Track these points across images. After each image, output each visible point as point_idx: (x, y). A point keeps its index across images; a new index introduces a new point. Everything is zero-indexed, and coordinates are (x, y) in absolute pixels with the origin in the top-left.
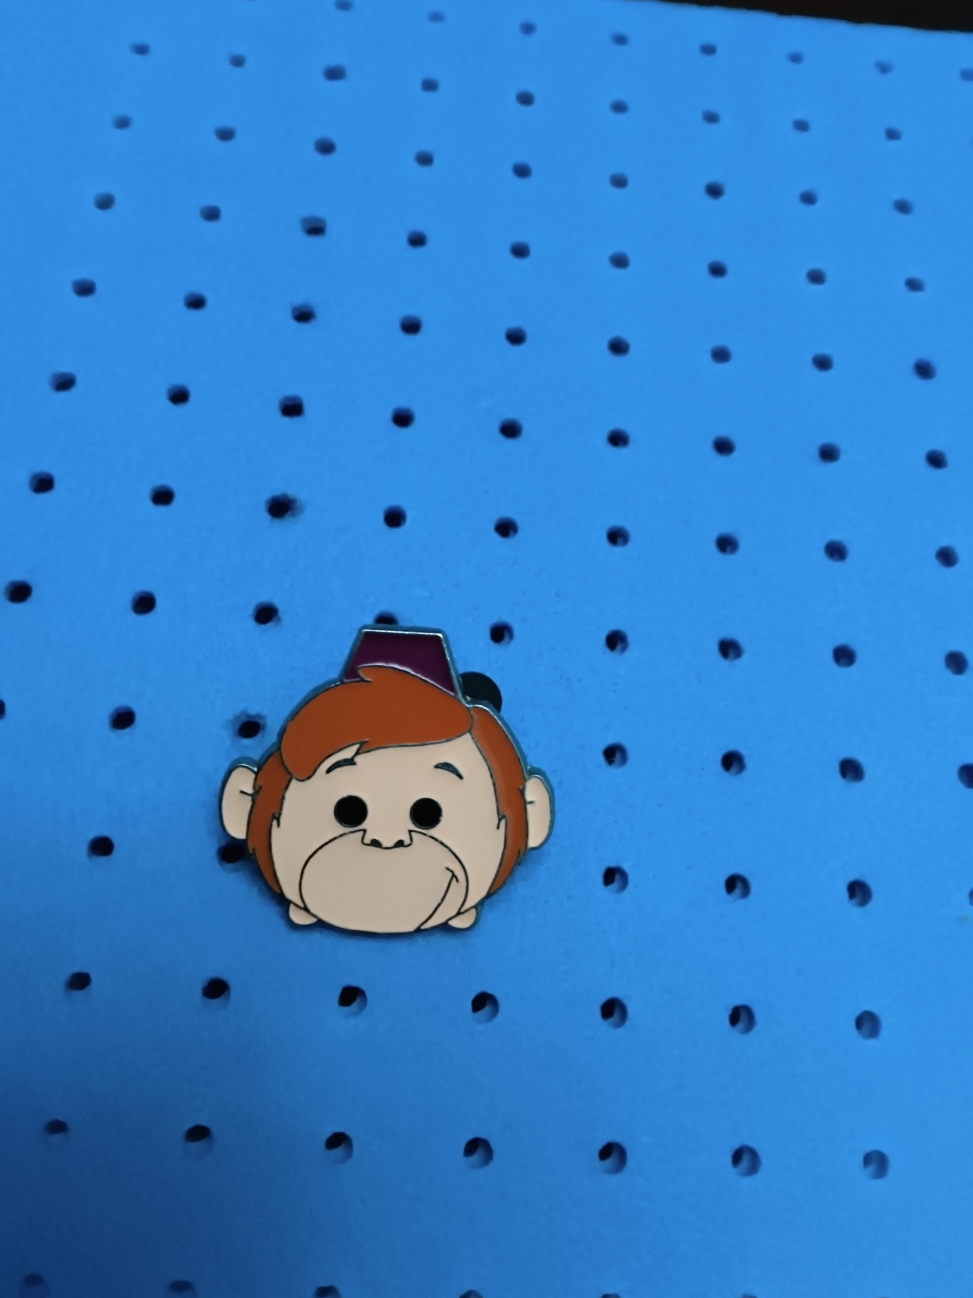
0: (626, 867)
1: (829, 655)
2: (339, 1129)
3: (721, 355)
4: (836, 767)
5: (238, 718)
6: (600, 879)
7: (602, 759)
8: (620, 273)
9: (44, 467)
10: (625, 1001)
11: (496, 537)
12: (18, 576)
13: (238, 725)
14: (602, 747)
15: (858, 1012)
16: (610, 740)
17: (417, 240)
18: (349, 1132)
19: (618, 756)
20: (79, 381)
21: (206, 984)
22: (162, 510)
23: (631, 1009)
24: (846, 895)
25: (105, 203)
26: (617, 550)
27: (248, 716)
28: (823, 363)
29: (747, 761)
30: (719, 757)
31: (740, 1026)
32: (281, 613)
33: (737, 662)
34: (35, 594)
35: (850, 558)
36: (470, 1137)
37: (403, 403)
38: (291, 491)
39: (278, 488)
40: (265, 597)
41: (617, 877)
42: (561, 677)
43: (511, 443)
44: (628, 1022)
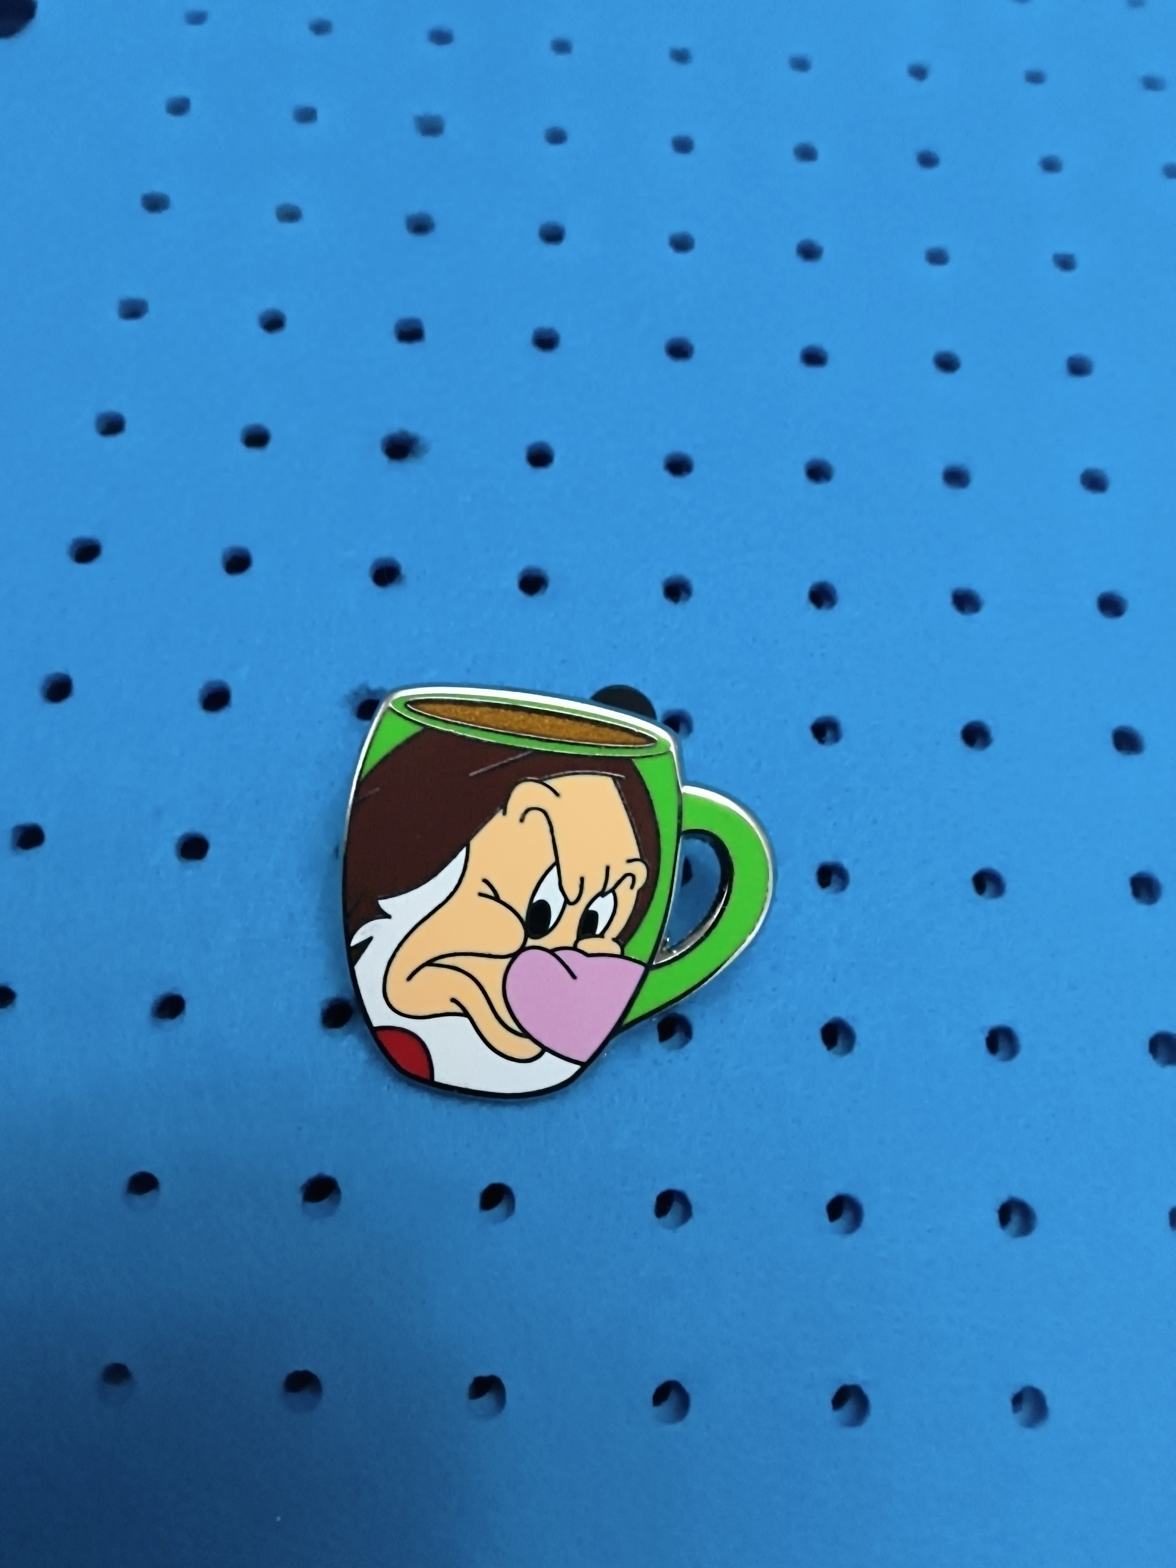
0: (846, 863)
1: (1091, 604)
2: (496, 1180)
3: (937, 257)
4: (1109, 738)
5: (356, 694)
6: (813, 877)
7: (809, 735)
8: (806, 167)
9: (112, 406)
10: (851, 1023)
11: (666, 476)
12: (85, 532)
13: (358, 703)
14: (809, 721)
15: (1152, 1032)
16: (819, 712)
17: (556, 137)
18: (510, 1183)
19: (829, 734)
20: (152, 307)
21: (325, 1006)
22: (255, 454)
23: (861, 1032)
24: (1128, 890)
25: (179, 107)
26: (819, 488)
27: (369, 691)
28: (1065, 263)
29: (993, 734)
30: (959, 729)
31: (1000, 1054)
32: (404, 571)
33: (976, 616)
34: (105, 551)
35: (1112, 489)
36: (663, 1187)
37: (546, 322)
38: (413, 428)
39: (395, 425)
40: (385, 551)
41: (834, 878)
42: (754, 640)
43: (680, 366)
44: (856, 1049)
